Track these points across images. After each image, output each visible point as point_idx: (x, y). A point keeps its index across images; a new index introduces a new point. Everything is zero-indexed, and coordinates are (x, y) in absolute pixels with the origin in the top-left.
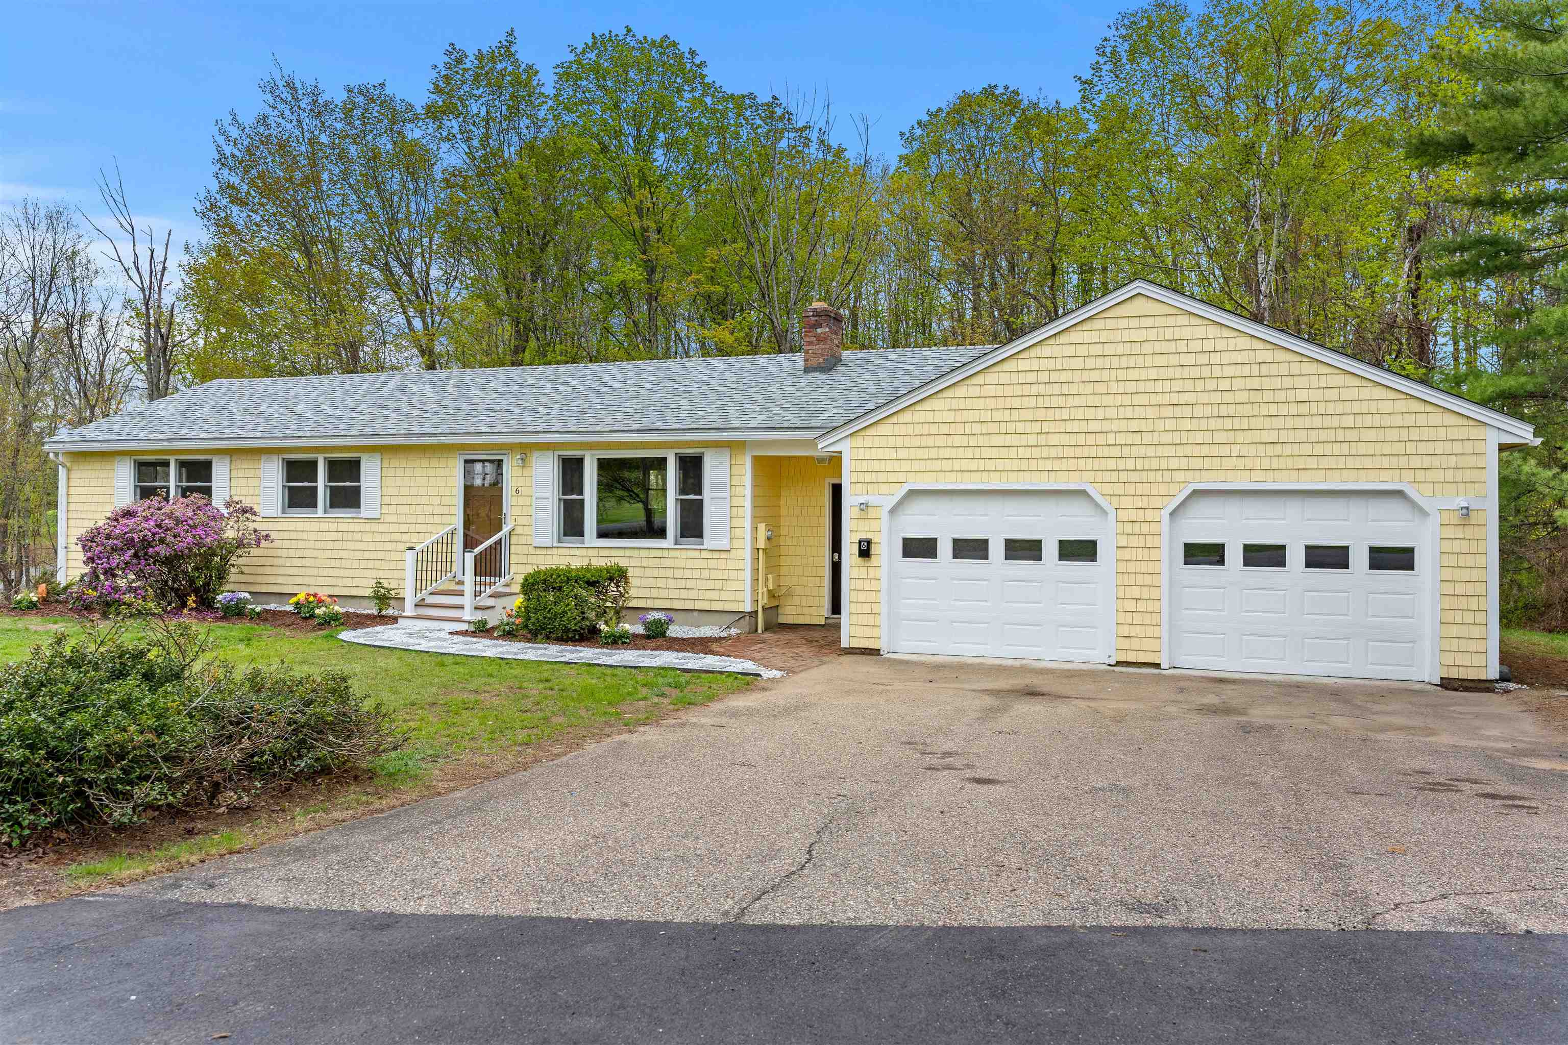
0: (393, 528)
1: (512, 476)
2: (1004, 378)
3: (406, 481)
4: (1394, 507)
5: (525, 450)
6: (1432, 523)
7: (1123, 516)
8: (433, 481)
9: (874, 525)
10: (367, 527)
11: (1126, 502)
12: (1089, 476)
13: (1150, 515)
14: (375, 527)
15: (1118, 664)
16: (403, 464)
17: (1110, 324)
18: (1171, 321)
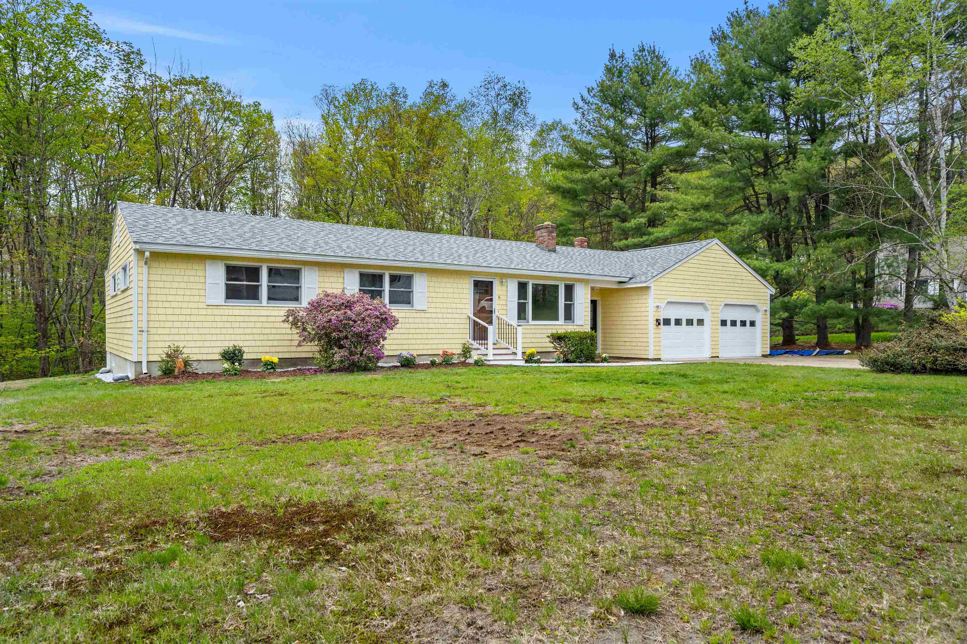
0: (434, 315)
1: (497, 290)
2: (690, 265)
3: (441, 290)
4: (753, 310)
5: (503, 277)
6: (760, 314)
7: (713, 311)
8: (456, 291)
9: (659, 314)
10: (418, 315)
11: (714, 307)
12: (705, 299)
13: (717, 311)
14: (423, 315)
15: (712, 357)
16: (439, 280)
17: (710, 251)
18: (721, 252)
